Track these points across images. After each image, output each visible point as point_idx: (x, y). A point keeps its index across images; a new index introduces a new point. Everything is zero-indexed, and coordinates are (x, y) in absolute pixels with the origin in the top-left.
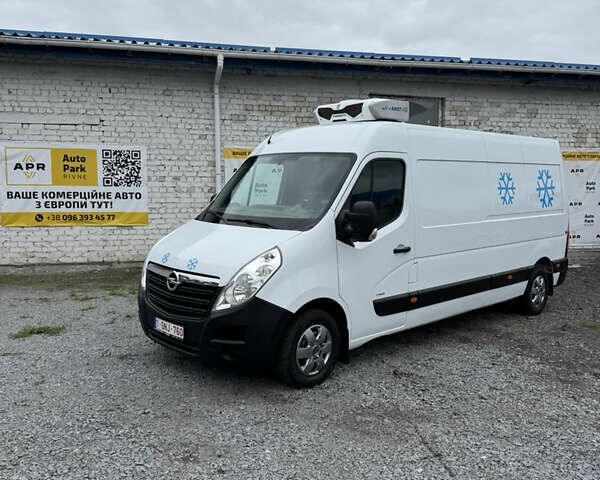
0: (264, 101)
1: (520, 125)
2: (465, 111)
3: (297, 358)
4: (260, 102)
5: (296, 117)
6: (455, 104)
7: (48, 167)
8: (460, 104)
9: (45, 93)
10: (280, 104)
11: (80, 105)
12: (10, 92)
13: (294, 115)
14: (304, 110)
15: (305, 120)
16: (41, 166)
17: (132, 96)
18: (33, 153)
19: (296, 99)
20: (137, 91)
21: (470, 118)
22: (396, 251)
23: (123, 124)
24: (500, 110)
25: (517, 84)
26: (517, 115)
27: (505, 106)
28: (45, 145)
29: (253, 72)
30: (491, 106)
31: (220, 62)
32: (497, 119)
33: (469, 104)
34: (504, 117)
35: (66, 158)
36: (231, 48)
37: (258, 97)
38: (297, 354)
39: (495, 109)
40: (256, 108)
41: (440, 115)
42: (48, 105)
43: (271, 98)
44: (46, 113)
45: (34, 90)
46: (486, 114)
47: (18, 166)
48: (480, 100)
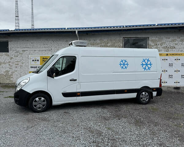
0: (92, 41)
1: (178, 44)
2: (156, 41)
3: (33, 105)
4: (90, 42)
5: (100, 46)
6: (153, 39)
7: (39, 61)
8: (155, 39)
9: (39, 43)
10: (96, 42)
11: (47, 45)
12: (32, 43)
13: (100, 45)
14: (103, 43)
15: (103, 46)
16: (38, 60)
17: (58, 43)
18: (36, 57)
19: (100, 40)
20: (60, 41)
21: (158, 43)
22: (70, 80)
23: (56, 50)
24: (170, 40)
25: (176, 31)
26: (176, 41)
27: (171, 39)
28: (39, 55)
29: (88, 34)
30: (166, 39)
31: (77, 32)
32: (169, 43)
33: (158, 38)
34: (171, 42)
35: (43, 58)
36: (80, 28)
37: (90, 40)
38: (33, 104)
39: (168, 40)
40: (89, 44)
41: (148, 43)
42: (40, 46)
43: (93, 41)
44: (39, 48)
45: (37, 42)
46: (164, 41)
47: (33, 60)
48: (162, 37)
